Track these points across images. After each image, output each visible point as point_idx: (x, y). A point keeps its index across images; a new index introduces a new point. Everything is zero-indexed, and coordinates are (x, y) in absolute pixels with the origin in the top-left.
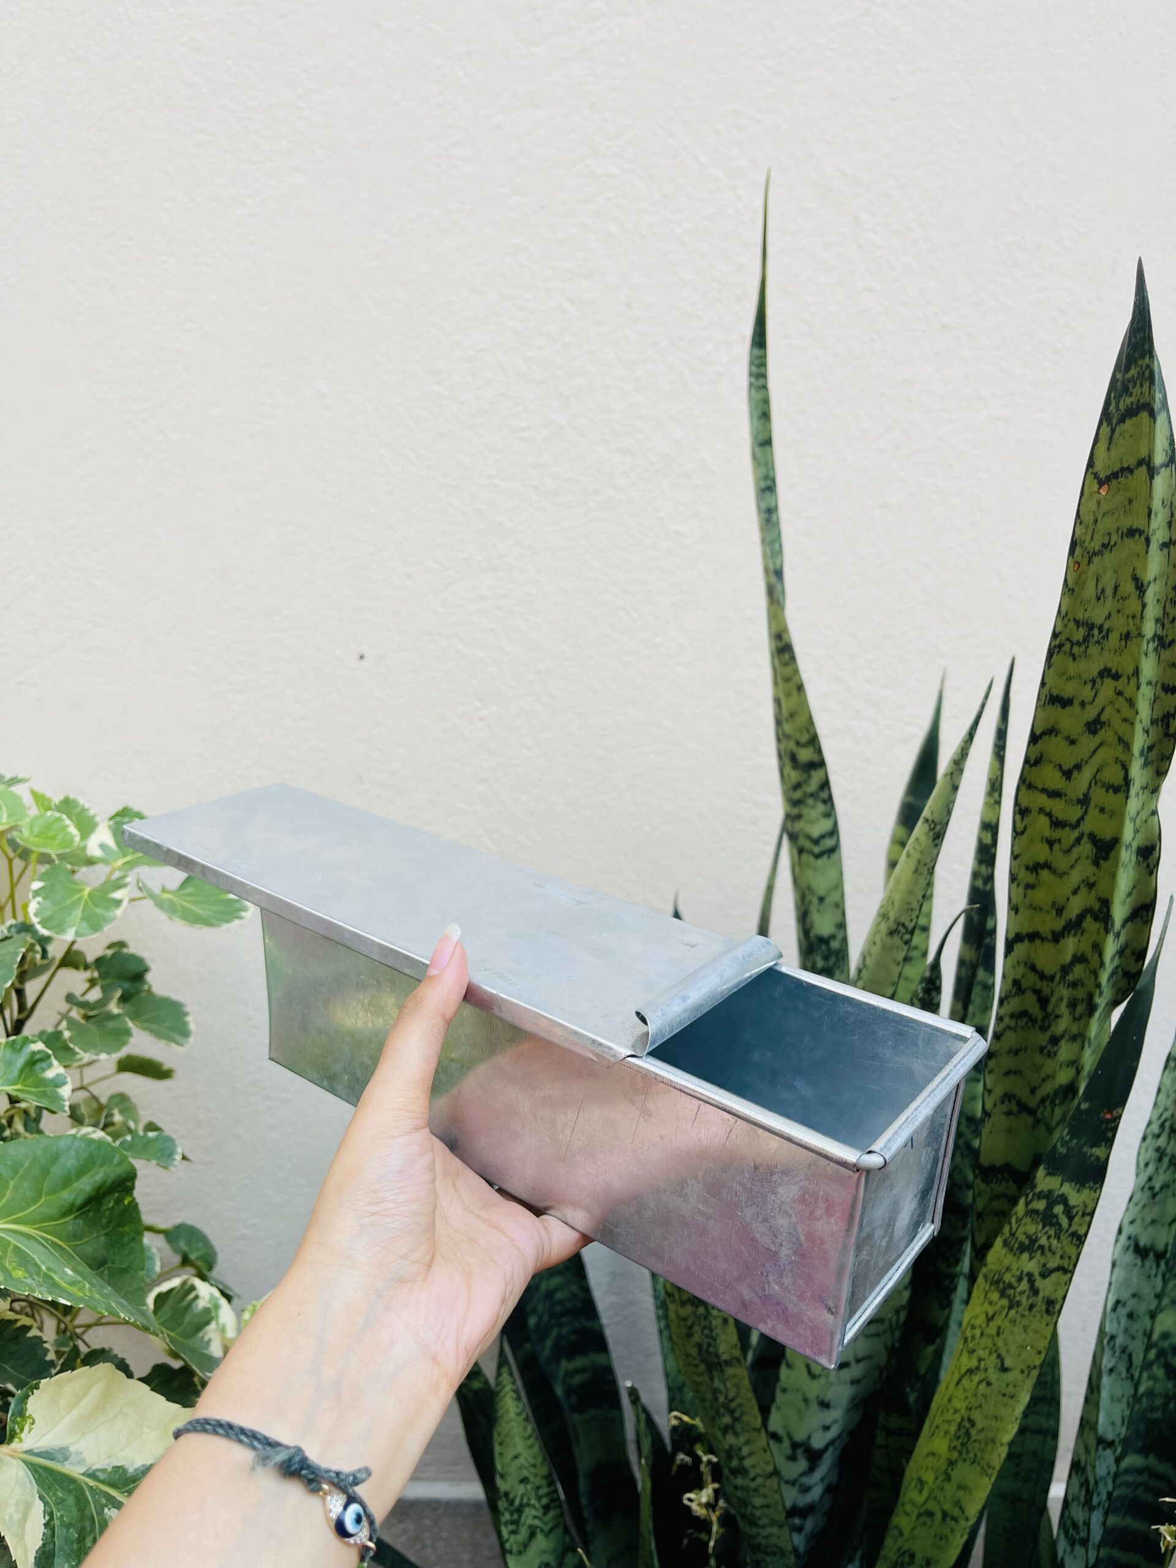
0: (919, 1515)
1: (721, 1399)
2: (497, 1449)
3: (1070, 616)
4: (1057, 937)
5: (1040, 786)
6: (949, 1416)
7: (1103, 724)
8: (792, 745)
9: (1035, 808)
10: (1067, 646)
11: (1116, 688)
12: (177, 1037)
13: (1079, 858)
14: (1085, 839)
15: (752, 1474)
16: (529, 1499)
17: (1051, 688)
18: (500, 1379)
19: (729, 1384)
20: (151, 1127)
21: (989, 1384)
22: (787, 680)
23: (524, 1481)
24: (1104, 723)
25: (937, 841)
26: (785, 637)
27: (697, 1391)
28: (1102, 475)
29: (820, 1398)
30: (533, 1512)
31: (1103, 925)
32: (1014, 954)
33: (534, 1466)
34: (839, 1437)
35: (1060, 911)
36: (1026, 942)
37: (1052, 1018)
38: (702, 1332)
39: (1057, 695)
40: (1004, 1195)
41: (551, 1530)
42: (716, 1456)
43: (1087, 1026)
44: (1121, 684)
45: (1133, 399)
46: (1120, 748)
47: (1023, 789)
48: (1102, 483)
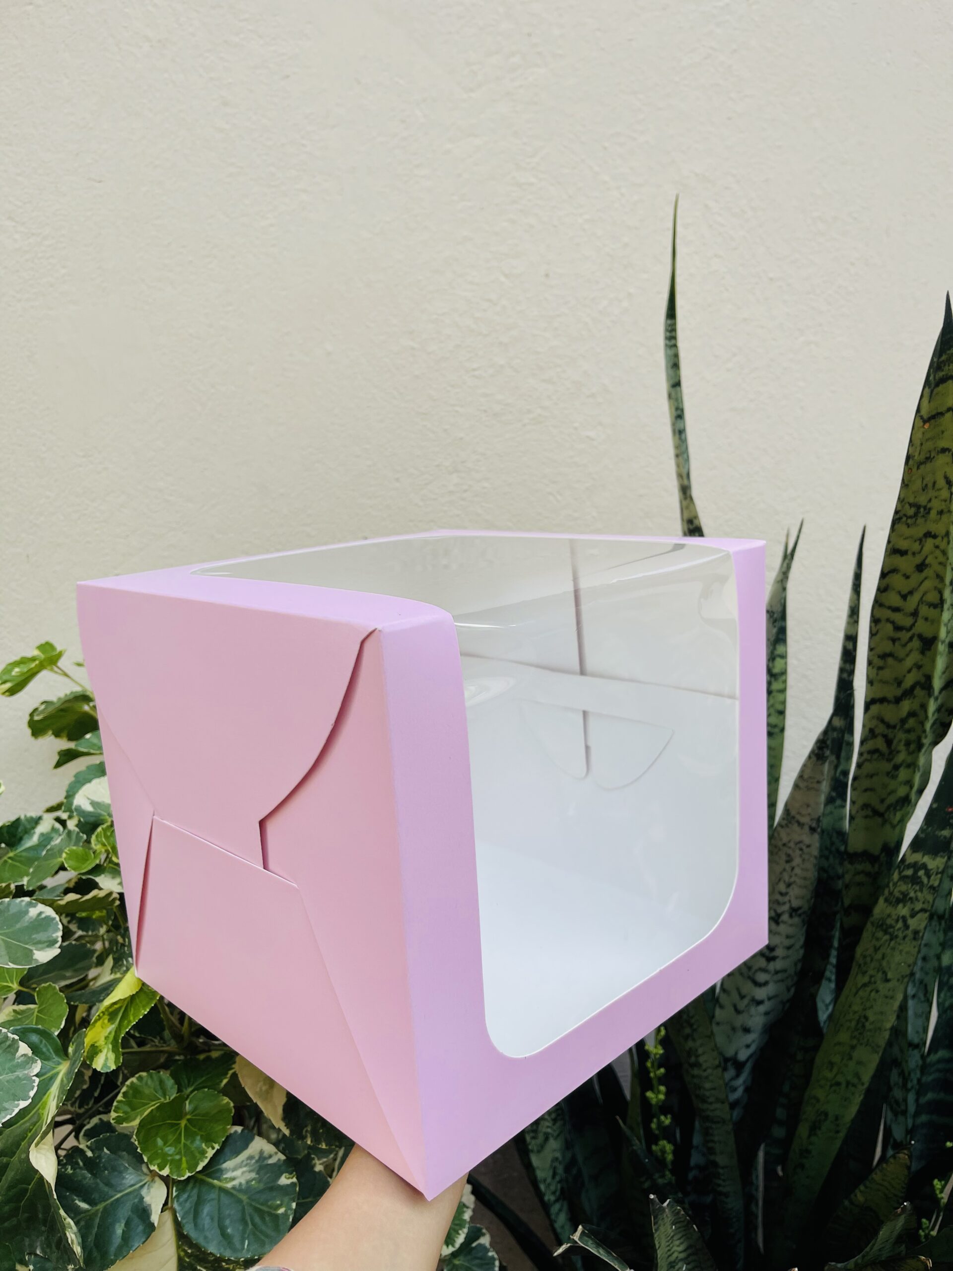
3: (905, 501)
4: (896, 700)
5: (889, 605)
7: (926, 566)
9: (883, 617)
10: (904, 519)
11: (934, 544)
13: (912, 650)
14: (915, 638)
15: (704, 1067)
17: (894, 544)
28: (926, 417)
29: (744, 1025)
31: (927, 692)
32: (870, 712)
34: (755, 1052)
35: (899, 684)
37: (895, 752)
39: (898, 549)
43: (917, 757)
44: (938, 541)
45: (944, 372)
46: (937, 581)
47: (877, 606)
48: (925, 422)
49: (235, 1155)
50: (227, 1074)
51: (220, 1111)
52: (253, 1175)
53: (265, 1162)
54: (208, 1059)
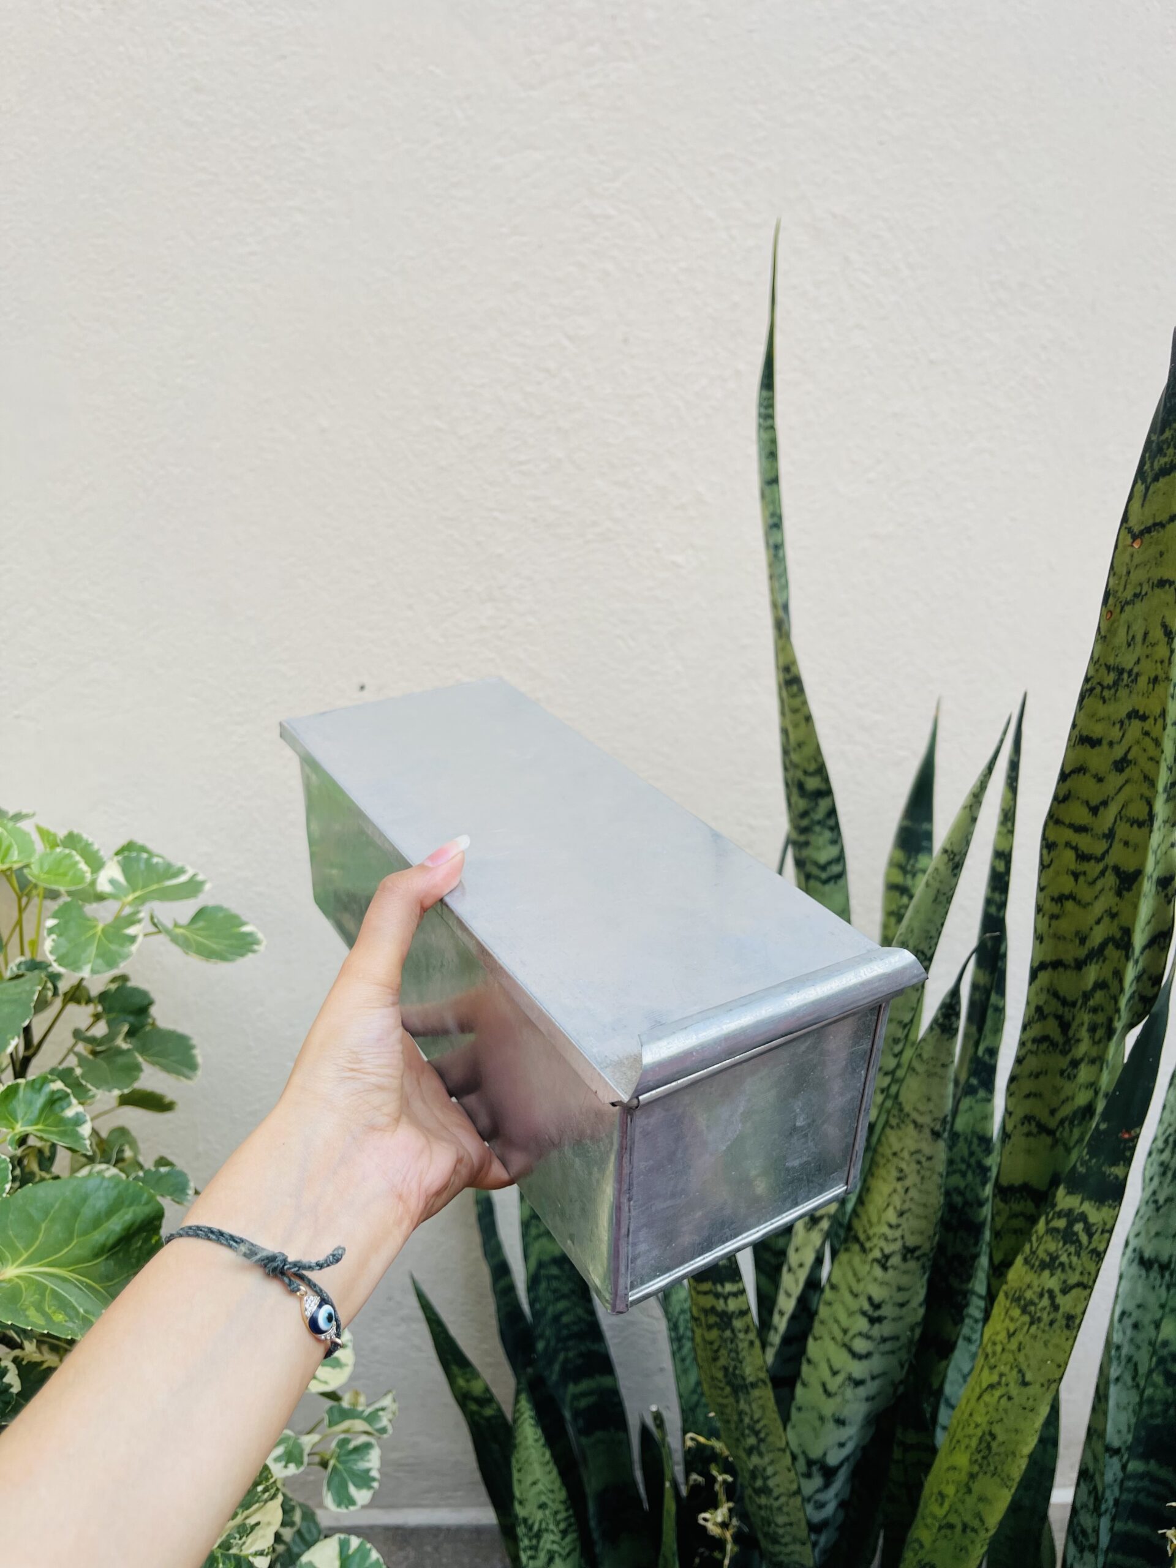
0: (940, 1528)
1: (747, 1420)
2: (516, 1476)
3: (1102, 661)
4: (1079, 965)
5: (1067, 822)
6: (970, 1430)
7: (1129, 762)
8: (799, 774)
9: (1061, 841)
10: (1098, 689)
11: (1143, 728)
12: (185, 1070)
13: (1103, 889)
14: (1109, 872)
15: (775, 1494)
16: (548, 1524)
17: (1081, 729)
18: (518, 1407)
19: (754, 1406)
20: (162, 1161)
21: (1010, 1398)
22: (795, 711)
23: (542, 1506)
24: (1131, 761)
25: (955, 871)
26: (793, 669)
27: (722, 1413)
28: (1136, 530)
29: (837, 1414)
30: (552, 1537)
31: (1124, 953)
32: (1037, 982)
33: (552, 1491)
34: (853, 1454)
35: (1083, 940)
36: (1050, 969)
37: (1073, 1042)
38: (729, 1355)
39: (1087, 736)
40: (1022, 1214)
41: (569, 1555)
42: (732, 1475)
43: (1106, 1048)
44: (1148, 725)
45: (1166, 459)
46: (1146, 785)
47: (1051, 824)
48: (1135, 537)
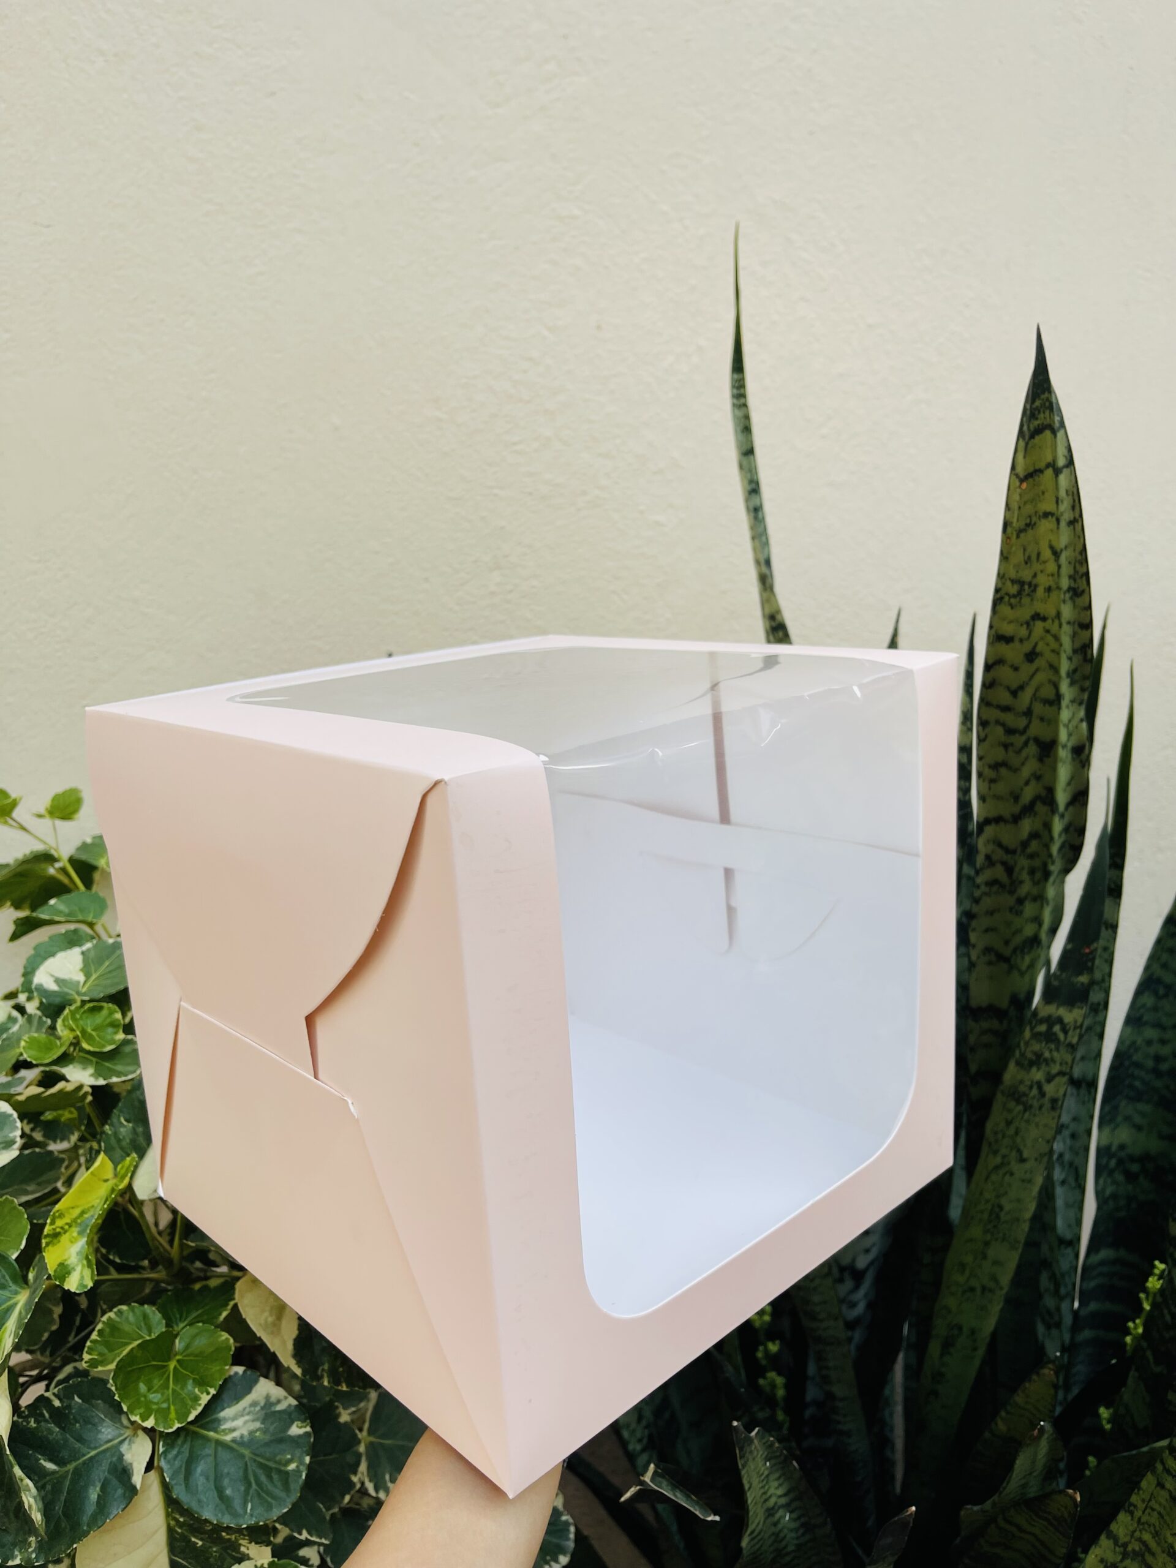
3: (1006, 576)
4: (1015, 819)
5: (995, 704)
7: (1037, 654)
9: (993, 719)
10: (1006, 599)
11: (1044, 627)
13: (1028, 757)
14: (1031, 742)
17: (994, 629)
28: (1022, 476)
31: (1050, 808)
32: (984, 835)
34: (877, 1259)
35: (1016, 799)
36: (992, 824)
37: (1017, 883)
39: (999, 634)
44: (1048, 624)
45: (1039, 422)
46: (1051, 672)
47: (982, 706)
48: (1022, 481)
49: (235, 1402)
50: (227, 1305)
51: (217, 1349)
52: (258, 1425)
53: (273, 1409)
54: (206, 1288)
